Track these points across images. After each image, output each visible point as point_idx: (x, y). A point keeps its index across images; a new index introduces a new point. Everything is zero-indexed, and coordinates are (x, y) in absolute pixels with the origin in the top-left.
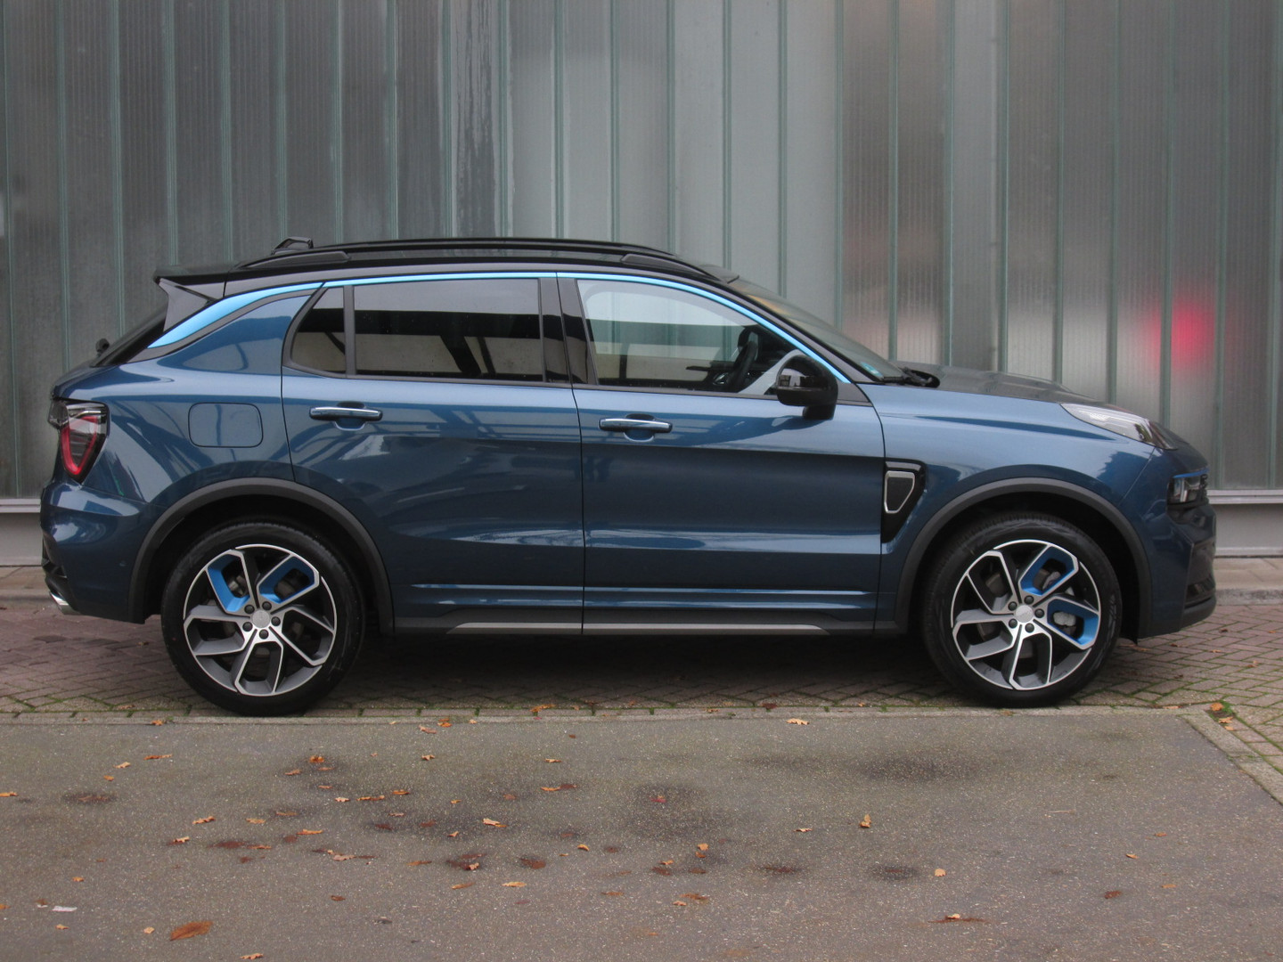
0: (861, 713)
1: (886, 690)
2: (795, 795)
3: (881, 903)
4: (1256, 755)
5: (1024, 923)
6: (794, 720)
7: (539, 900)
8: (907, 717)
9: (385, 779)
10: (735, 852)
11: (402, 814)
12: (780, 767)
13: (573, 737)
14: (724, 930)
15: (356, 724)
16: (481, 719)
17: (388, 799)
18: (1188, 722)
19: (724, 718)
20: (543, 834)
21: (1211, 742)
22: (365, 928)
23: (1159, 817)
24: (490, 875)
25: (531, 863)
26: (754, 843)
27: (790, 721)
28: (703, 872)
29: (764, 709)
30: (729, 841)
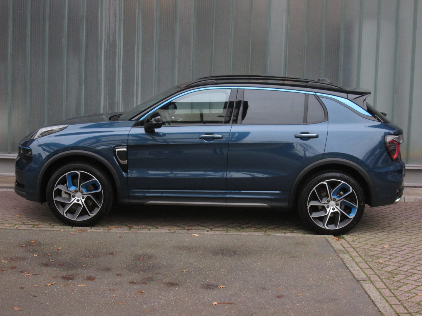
0: (218, 233)
1: (230, 226)
2: (186, 259)
3: (201, 296)
4: (346, 251)
5: (247, 305)
6: (194, 235)
7: (88, 291)
8: (233, 235)
9: (53, 249)
10: (159, 277)
11: (54, 261)
12: (185, 250)
13: (120, 237)
14: (146, 303)
15: (50, 230)
16: (92, 230)
17: (51, 256)
18: (327, 240)
19: (172, 233)
20: (98, 269)
21: (332, 247)
22: (27, 298)
23: (305, 271)
24: (76, 282)
25: (90, 278)
26: (167, 274)
27: (193, 235)
28: (146, 284)
29: (187, 230)
30: (159, 274)
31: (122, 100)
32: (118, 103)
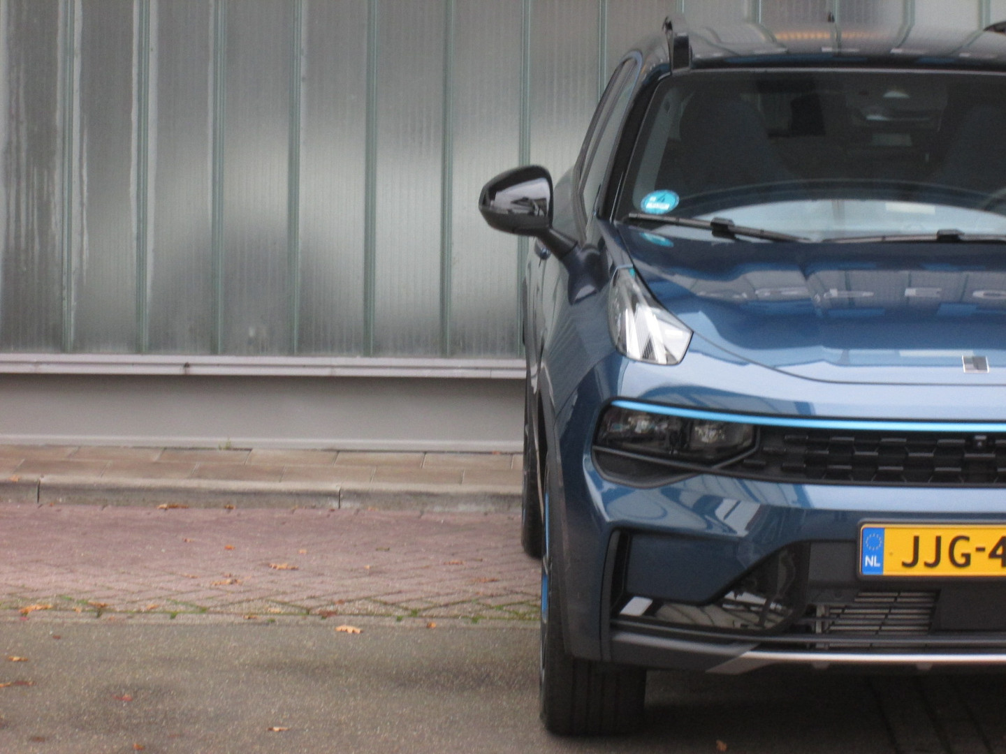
2: (293, 698)
6: (343, 628)
13: (57, 638)
27: (338, 629)
29: (319, 617)
30: (182, 736)
31: (82, 119)
32: (64, 135)
